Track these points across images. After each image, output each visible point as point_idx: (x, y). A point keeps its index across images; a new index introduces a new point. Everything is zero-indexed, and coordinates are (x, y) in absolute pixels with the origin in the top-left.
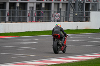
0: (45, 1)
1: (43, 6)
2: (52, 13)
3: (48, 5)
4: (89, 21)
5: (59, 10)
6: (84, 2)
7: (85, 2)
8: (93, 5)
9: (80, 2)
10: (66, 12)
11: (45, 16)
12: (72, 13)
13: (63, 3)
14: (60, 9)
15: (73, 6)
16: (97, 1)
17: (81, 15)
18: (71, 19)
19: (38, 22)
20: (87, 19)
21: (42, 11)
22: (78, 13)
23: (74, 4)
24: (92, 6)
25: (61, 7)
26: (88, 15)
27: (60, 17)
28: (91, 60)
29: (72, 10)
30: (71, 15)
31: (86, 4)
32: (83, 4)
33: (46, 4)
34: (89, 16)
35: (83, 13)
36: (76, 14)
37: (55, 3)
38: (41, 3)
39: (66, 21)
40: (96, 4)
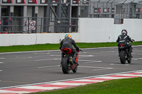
0: (14, 3)
1: (12, 10)
2: (25, 20)
3: (19, 9)
4: (77, 31)
5: (34, 16)
6: (69, 5)
7: (72, 5)
8: (83, 9)
9: (64, 5)
10: (45, 20)
11: (15, 24)
12: (53, 20)
13: (39, 6)
14: (36, 15)
15: (54, 10)
16: (87, 3)
17: (66, 23)
18: (51, 28)
19: (4, 33)
20: (75, 29)
21: (10, 18)
22: (62, 20)
23: (56, 7)
24: (82, 11)
25: (36, 12)
26: (75, 22)
27: (36, 26)
28: (81, 87)
29: (53, 16)
30: (52, 24)
31: (72, 7)
32: (68, 7)
33: (15, 7)
34: (77, 24)
35: (68, 20)
36: (59, 22)
37: (28, 6)
38: (9, 7)
39: (44, 32)
40: (86, 8)
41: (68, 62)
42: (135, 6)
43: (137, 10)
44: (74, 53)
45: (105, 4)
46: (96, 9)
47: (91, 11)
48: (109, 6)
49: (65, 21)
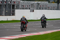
4: (14, 15)
6: (11, 4)
7: (12, 4)
9: (9, 4)
10: (1, 10)
12: (4, 10)
15: (5, 6)
16: (19, 3)
17: (10, 12)
18: (4, 14)
20: (13, 14)
22: (8, 10)
24: (16, 6)
26: (14, 11)
29: (4, 9)
30: (4, 12)
35: (11, 10)
40: (18, 5)
41: (23, 27)
42: (39, 4)
43: (40, 6)
44: (26, 23)
45: (26, 4)
46: (22, 6)
47: (20, 7)
48: (28, 4)
49: (9, 11)
